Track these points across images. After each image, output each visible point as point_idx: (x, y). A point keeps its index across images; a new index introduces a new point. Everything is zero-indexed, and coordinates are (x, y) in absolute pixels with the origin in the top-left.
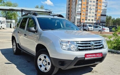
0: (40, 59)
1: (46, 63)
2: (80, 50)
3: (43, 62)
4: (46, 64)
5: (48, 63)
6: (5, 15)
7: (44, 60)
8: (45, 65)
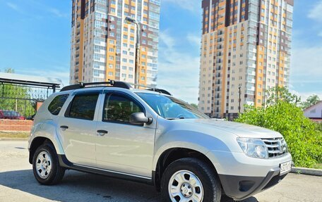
0: (175, 183)
1: (190, 190)
2: (271, 155)
3: (183, 188)
4: (190, 193)
5: (194, 189)
7: (183, 185)
8: (187, 194)
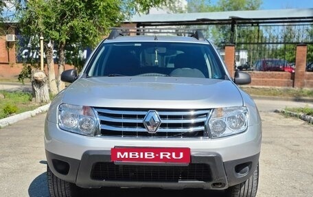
6: (222, 37)
